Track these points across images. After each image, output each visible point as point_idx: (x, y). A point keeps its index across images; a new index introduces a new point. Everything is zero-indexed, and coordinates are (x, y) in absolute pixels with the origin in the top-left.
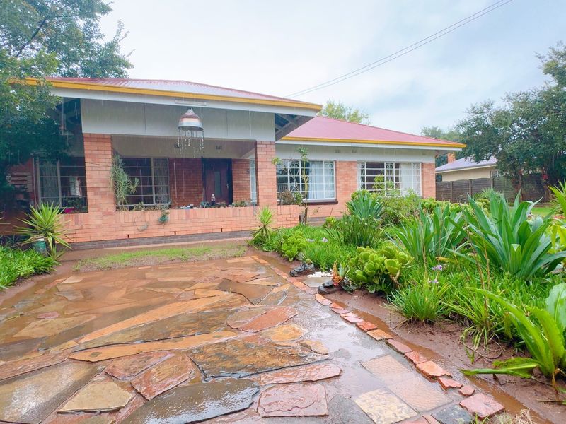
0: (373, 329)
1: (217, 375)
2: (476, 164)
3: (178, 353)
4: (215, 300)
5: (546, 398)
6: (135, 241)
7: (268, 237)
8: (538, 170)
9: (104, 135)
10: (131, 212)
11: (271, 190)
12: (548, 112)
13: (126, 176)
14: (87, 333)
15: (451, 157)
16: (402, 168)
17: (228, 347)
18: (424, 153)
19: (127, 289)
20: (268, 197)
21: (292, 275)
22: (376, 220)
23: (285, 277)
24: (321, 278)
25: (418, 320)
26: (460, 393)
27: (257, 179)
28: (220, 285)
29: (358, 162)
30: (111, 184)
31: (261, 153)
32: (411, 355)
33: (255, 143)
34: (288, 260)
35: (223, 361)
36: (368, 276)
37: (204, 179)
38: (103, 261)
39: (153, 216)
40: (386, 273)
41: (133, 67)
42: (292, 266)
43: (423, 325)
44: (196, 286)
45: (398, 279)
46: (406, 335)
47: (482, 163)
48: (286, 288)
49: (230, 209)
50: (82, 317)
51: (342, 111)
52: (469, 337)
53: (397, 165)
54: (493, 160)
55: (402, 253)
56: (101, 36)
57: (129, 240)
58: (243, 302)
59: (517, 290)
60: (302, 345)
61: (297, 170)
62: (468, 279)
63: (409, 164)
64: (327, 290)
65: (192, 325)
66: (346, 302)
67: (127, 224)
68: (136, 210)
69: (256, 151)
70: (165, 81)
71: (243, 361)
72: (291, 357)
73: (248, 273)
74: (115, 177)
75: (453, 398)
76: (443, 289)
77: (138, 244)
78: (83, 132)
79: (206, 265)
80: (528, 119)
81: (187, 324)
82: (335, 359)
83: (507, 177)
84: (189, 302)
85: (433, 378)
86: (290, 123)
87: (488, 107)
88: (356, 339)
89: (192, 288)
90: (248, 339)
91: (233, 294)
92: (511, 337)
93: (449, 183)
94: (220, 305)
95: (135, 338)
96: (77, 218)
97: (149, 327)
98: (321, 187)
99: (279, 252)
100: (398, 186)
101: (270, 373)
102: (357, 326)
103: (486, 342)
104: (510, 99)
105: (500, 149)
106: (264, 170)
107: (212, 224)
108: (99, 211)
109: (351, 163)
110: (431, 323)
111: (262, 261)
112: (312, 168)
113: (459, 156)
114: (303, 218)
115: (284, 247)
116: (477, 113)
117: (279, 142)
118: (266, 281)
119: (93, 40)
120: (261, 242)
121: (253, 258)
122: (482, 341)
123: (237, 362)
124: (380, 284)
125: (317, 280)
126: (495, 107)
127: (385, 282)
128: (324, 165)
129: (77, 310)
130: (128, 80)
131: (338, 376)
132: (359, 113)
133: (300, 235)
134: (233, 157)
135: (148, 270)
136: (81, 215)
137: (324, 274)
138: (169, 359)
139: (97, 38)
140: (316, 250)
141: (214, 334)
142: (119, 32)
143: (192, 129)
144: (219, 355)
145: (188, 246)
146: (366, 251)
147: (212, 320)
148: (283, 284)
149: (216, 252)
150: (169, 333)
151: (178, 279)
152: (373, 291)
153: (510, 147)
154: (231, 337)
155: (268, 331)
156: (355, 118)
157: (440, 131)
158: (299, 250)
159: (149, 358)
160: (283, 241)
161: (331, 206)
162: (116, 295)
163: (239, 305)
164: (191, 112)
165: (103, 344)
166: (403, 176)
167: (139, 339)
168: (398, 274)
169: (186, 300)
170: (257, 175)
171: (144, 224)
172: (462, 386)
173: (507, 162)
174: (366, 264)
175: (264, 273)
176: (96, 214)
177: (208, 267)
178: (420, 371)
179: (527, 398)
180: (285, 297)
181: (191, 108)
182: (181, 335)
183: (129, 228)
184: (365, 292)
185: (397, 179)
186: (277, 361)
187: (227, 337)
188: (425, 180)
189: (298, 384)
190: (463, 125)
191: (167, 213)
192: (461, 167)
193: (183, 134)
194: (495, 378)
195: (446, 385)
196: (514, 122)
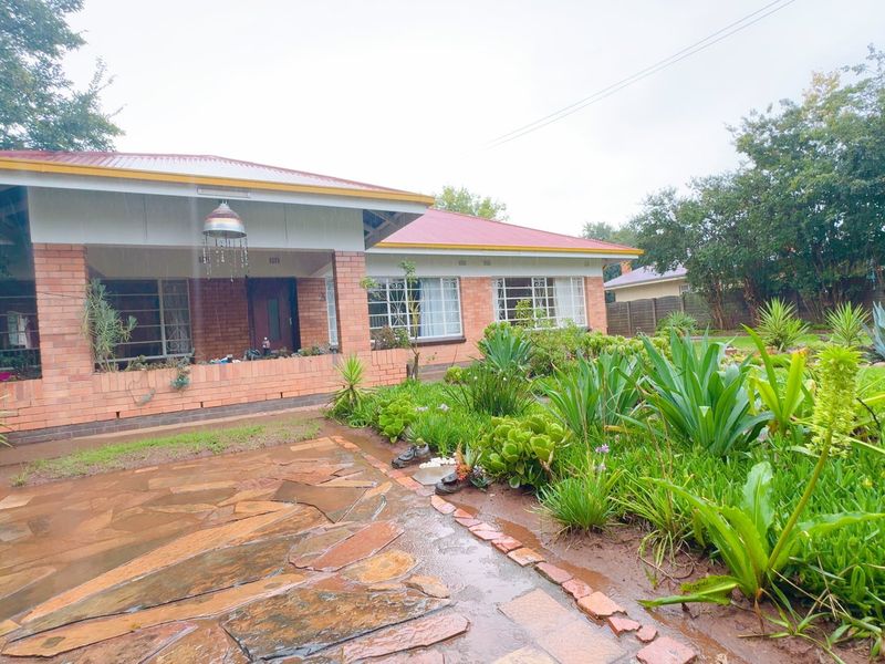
0: (516, 548)
1: (271, 655)
2: (659, 275)
3: (204, 623)
4: (271, 519)
5: (749, 632)
6: (128, 422)
7: (356, 404)
8: (741, 284)
9: (71, 245)
10: (121, 375)
11: (360, 328)
12: (746, 204)
13: (112, 313)
14: (38, 603)
15: (624, 267)
16: (557, 286)
17: (290, 603)
18: (587, 263)
19: (115, 513)
20: (356, 339)
21: (396, 466)
22: (521, 368)
23: (384, 471)
24: (441, 467)
25: (581, 529)
26: (638, 638)
27: (338, 311)
28: (277, 492)
29: (493, 279)
30: (86, 327)
31: (344, 270)
32: (571, 586)
33: (333, 255)
34: (388, 441)
35: (280, 629)
36: (508, 463)
37: (251, 312)
38: (68, 464)
39: (161, 378)
40: (534, 457)
41: (123, 133)
42: (396, 451)
43: (587, 535)
44: (238, 496)
45: (552, 465)
46: (565, 553)
47: (667, 274)
48: (386, 488)
49: (295, 360)
50: (28, 572)
51: (468, 199)
52: (649, 548)
53: (551, 281)
54: (681, 270)
55: (555, 426)
56: (65, 84)
57: (118, 421)
58: (316, 519)
59: (710, 472)
60: (410, 586)
61: (401, 293)
62: (647, 459)
63: (567, 279)
64: (448, 489)
65: (229, 569)
66: (477, 506)
67: (114, 395)
68: (131, 370)
69: (334, 268)
70: (180, 156)
71: (314, 625)
72: (392, 608)
73: (325, 467)
74: (92, 316)
75: (628, 647)
76: (613, 476)
77: (135, 427)
78: (33, 241)
79: (256, 458)
80: (722, 214)
81: (221, 567)
82: (461, 604)
83: (701, 293)
84: (224, 528)
85: (601, 620)
86: (388, 222)
87: (669, 195)
88: (492, 567)
89: (232, 500)
90: (322, 584)
91: (299, 506)
92: (703, 544)
93: (624, 304)
94: (277, 529)
95: (127, 602)
96: (20, 389)
97: (154, 580)
98: (440, 318)
99: (375, 428)
100: (552, 313)
101: (358, 640)
102: (493, 545)
103: (672, 555)
104: (697, 185)
105: (690, 255)
106: (348, 296)
107: (265, 385)
108: (62, 374)
109: (483, 280)
110: (598, 532)
111: (349, 445)
112: (424, 289)
113: (635, 265)
114: (412, 370)
115: (382, 421)
116: (655, 205)
117: (370, 251)
118: (354, 479)
119: (51, 90)
120: (346, 412)
121: (334, 440)
122: (667, 553)
123: (304, 628)
124: (526, 474)
125: (434, 472)
126: (678, 197)
127: (533, 471)
128: (442, 284)
129: (18, 560)
130: (114, 154)
131: (464, 632)
132: (492, 202)
133: (407, 399)
134: (298, 275)
135: (151, 475)
136: (29, 384)
137: (444, 460)
138: (189, 635)
139: (59, 86)
140: (432, 423)
141: (267, 581)
142: (97, 77)
143: (226, 234)
144: (274, 618)
145: (224, 425)
146: (504, 422)
147: (264, 557)
148: (380, 482)
149: (272, 433)
150: (188, 588)
151: (206, 486)
152: (517, 486)
153: (704, 252)
154: (296, 584)
155: (356, 566)
156: (486, 211)
157: (609, 228)
158: (406, 425)
159: (152, 638)
160: (381, 409)
161: (454, 347)
162: (95, 525)
163: (309, 525)
164: (224, 208)
165: (69, 621)
166: (559, 296)
167: (133, 605)
168: (551, 457)
169: (219, 525)
170: (337, 305)
171: (146, 392)
172: (640, 627)
173: (700, 273)
174: (505, 444)
175: (351, 465)
176: (56, 379)
177: (259, 461)
178: (582, 609)
179: (727, 634)
180: (384, 505)
181: (225, 201)
182: (211, 588)
183: (120, 401)
184: (505, 486)
185: (551, 302)
186: (369, 619)
187: (288, 584)
188: (591, 302)
189: (402, 654)
190: (639, 221)
191: (187, 373)
192: (640, 281)
193: (211, 242)
194: (685, 609)
195: (619, 629)
196: (704, 217)
